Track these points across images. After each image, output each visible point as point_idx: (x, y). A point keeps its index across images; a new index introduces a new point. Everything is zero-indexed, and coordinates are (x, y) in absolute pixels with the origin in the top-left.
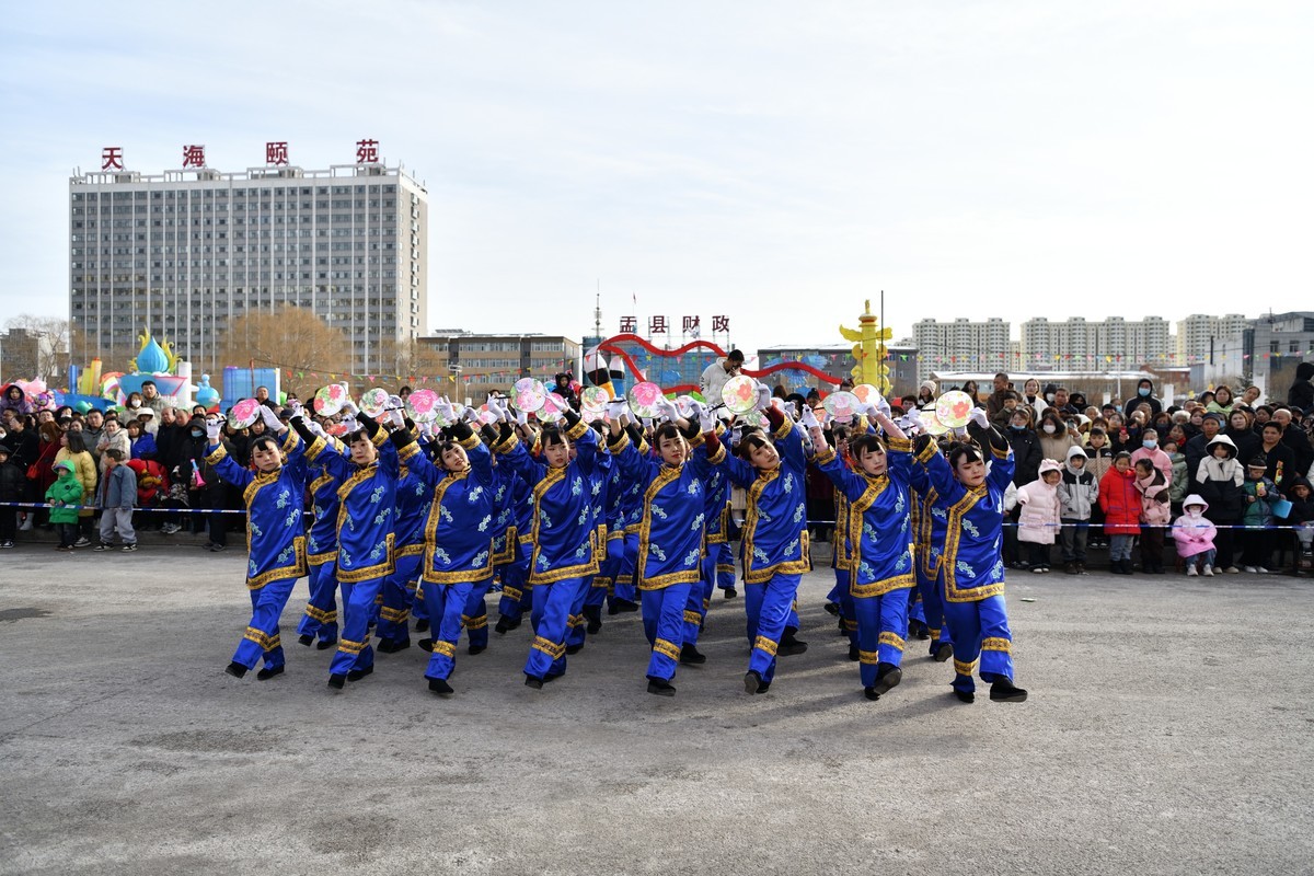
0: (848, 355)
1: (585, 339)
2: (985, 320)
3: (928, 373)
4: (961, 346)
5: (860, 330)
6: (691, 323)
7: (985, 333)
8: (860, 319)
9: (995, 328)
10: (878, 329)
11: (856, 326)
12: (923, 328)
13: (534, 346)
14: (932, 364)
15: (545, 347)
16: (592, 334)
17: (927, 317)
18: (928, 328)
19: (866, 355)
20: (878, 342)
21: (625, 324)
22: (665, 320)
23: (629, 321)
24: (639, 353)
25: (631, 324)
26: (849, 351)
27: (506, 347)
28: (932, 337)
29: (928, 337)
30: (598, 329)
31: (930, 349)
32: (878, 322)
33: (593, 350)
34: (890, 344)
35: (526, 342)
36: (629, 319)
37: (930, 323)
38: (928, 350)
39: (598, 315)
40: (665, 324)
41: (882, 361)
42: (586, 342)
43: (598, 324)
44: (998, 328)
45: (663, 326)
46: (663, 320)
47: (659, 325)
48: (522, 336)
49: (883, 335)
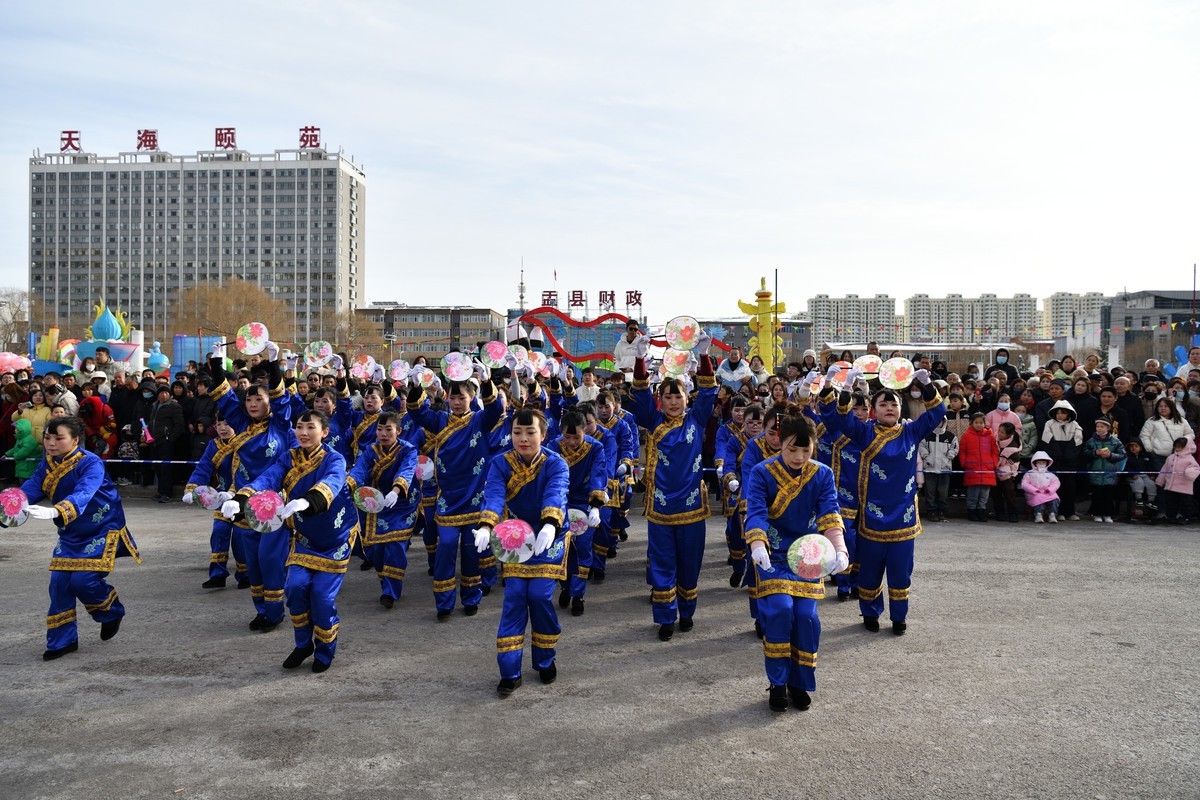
0: (745, 327)
1: (510, 312)
2: (872, 296)
3: (822, 344)
4: (851, 319)
5: (756, 304)
6: (606, 297)
7: (873, 308)
8: (756, 294)
9: (882, 303)
10: (773, 304)
11: (752, 300)
12: (818, 303)
13: (463, 317)
14: (825, 335)
15: (473, 318)
16: (517, 307)
17: (821, 293)
18: (822, 304)
19: (761, 327)
20: (772, 316)
21: (546, 298)
22: (584, 294)
23: (550, 295)
24: (557, 324)
25: (553, 298)
26: (747, 324)
27: (437, 318)
28: (825, 311)
29: (822, 312)
30: (522, 303)
31: (823, 322)
32: (772, 298)
33: (515, 321)
34: (783, 318)
35: (456, 315)
36: (550, 294)
37: (823, 298)
38: (821, 323)
39: (522, 290)
40: (584, 298)
41: (777, 332)
42: (511, 314)
43: (522, 297)
44: (884, 303)
45: (581, 300)
46: (581, 295)
47: (577, 298)
48: (452, 308)
49: (778, 308)
